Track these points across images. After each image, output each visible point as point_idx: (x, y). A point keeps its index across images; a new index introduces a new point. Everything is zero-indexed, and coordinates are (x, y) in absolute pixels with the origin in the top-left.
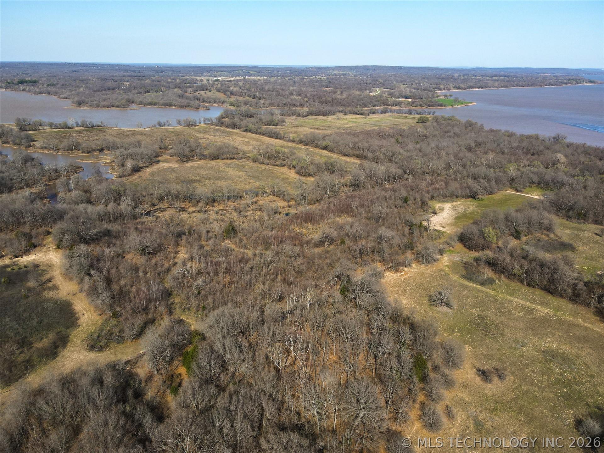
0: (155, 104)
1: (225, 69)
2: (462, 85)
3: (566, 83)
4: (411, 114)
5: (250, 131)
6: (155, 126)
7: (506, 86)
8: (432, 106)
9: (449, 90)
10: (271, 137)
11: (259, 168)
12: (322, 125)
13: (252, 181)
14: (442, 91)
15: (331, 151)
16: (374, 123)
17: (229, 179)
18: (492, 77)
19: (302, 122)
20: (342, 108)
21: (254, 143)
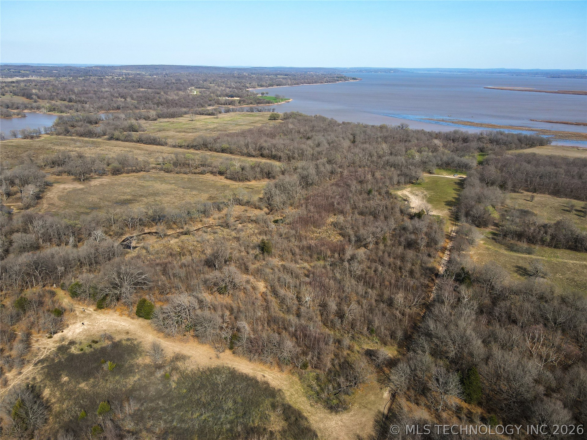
2: (264, 84)
3: (338, 81)
4: (252, 111)
5: (117, 139)
7: (298, 84)
8: (261, 103)
9: (254, 88)
10: (150, 144)
11: (183, 179)
12: (185, 128)
13: (194, 193)
14: (250, 89)
15: (231, 153)
16: (231, 123)
17: (168, 194)
18: (276, 75)
19: (158, 126)
20: (184, 110)
21: (139, 152)
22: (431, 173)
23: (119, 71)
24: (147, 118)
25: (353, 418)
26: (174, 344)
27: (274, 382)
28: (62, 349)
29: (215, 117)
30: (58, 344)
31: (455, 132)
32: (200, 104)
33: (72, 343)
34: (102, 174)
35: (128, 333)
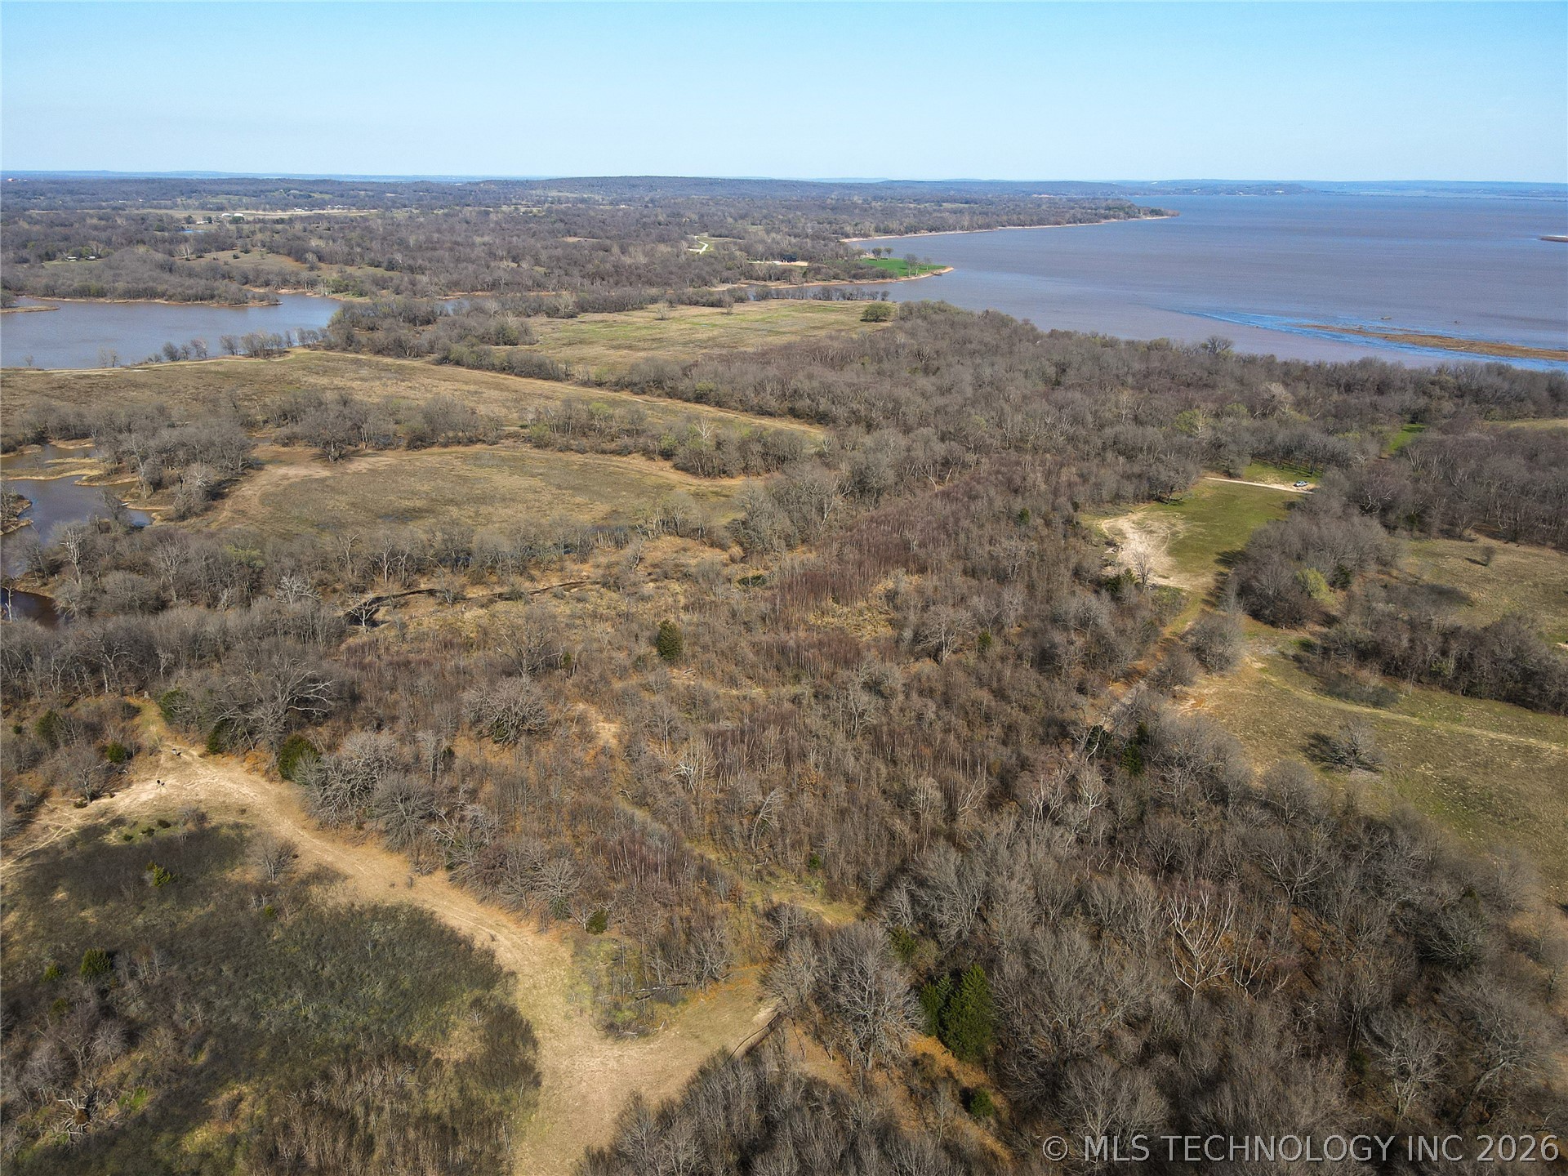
0: (101, 294)
1: (235, 188)
2: (894, 225)
3: (1106, 217)
4: (828, 298)
5: (458, 363)
6: (158, 360)
7: (988, 226)
8: (863, 277)
9: (866, 236)
10: (529, 375)
11: (568, 464)
12: (635, 337)
13: (578, 500)
14: (855, 239)
15: (719, 404)
16: (760, 327)
17: (513, 500)
18: (939, 203)
19: (573, 331)
20: (654, 291)
21: (494, 394)
22: (1230, 475)
23: (539, 192)
24: (553, 312)
25: (648, 1058)
26: (328, 846)
27: (509, 955)
28: (91, 833)
29: (725, 311)
30: (89, 822)
31: (1365, 364)
32: (699, 277)
33: (118, 822)
34: (385, 444)
35: (243, 811)
